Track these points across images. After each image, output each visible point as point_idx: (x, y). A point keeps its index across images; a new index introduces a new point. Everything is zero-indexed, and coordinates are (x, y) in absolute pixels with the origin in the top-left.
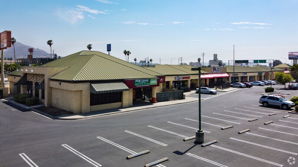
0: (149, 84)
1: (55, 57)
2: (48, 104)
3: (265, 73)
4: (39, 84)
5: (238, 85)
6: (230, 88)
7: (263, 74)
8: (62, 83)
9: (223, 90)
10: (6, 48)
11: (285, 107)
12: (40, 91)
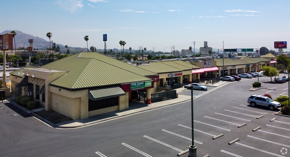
0: (144, 87)
1: (53, 46)
2: (48, 108)
3: (252, 65)
4: (40, 89)
5: (228, 79)
6: (221, 81)
7: (251, 66)
8: (62, 90)
9: (214, 85)
10: (8, 50)
11: (271, 108)
12: (41, 95)
